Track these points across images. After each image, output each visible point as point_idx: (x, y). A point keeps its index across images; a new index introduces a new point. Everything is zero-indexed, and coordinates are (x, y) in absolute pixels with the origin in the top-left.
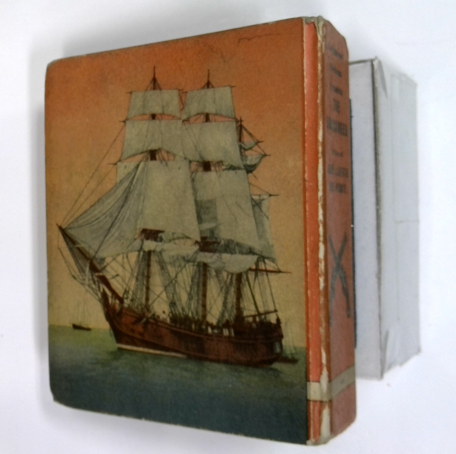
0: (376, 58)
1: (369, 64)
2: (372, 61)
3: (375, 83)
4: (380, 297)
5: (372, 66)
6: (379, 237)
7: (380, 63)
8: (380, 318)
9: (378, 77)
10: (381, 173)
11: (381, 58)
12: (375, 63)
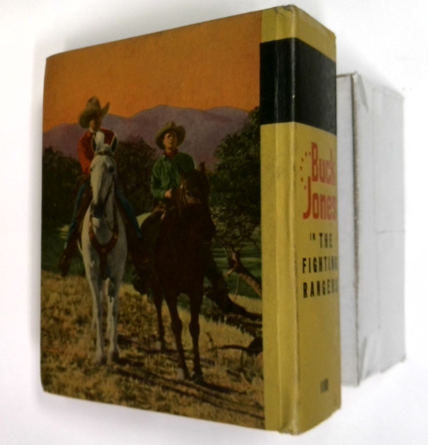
0: (356, 72)
1: (349, 78)
2: (351, 76)
3: (355, 97)
4: (357, 306)
5: (352, 80)
6: (356, 247)
7: (360, 77)
8: (357, 326)
9: (357, 91)
10: (359, 185)
11: (361, 72)
12: (355, 77)
